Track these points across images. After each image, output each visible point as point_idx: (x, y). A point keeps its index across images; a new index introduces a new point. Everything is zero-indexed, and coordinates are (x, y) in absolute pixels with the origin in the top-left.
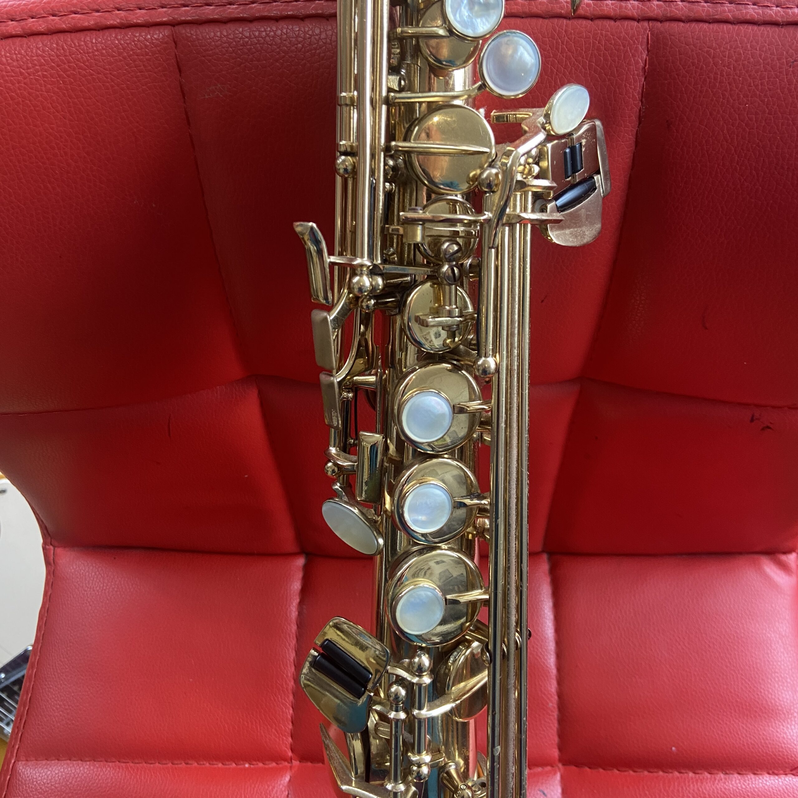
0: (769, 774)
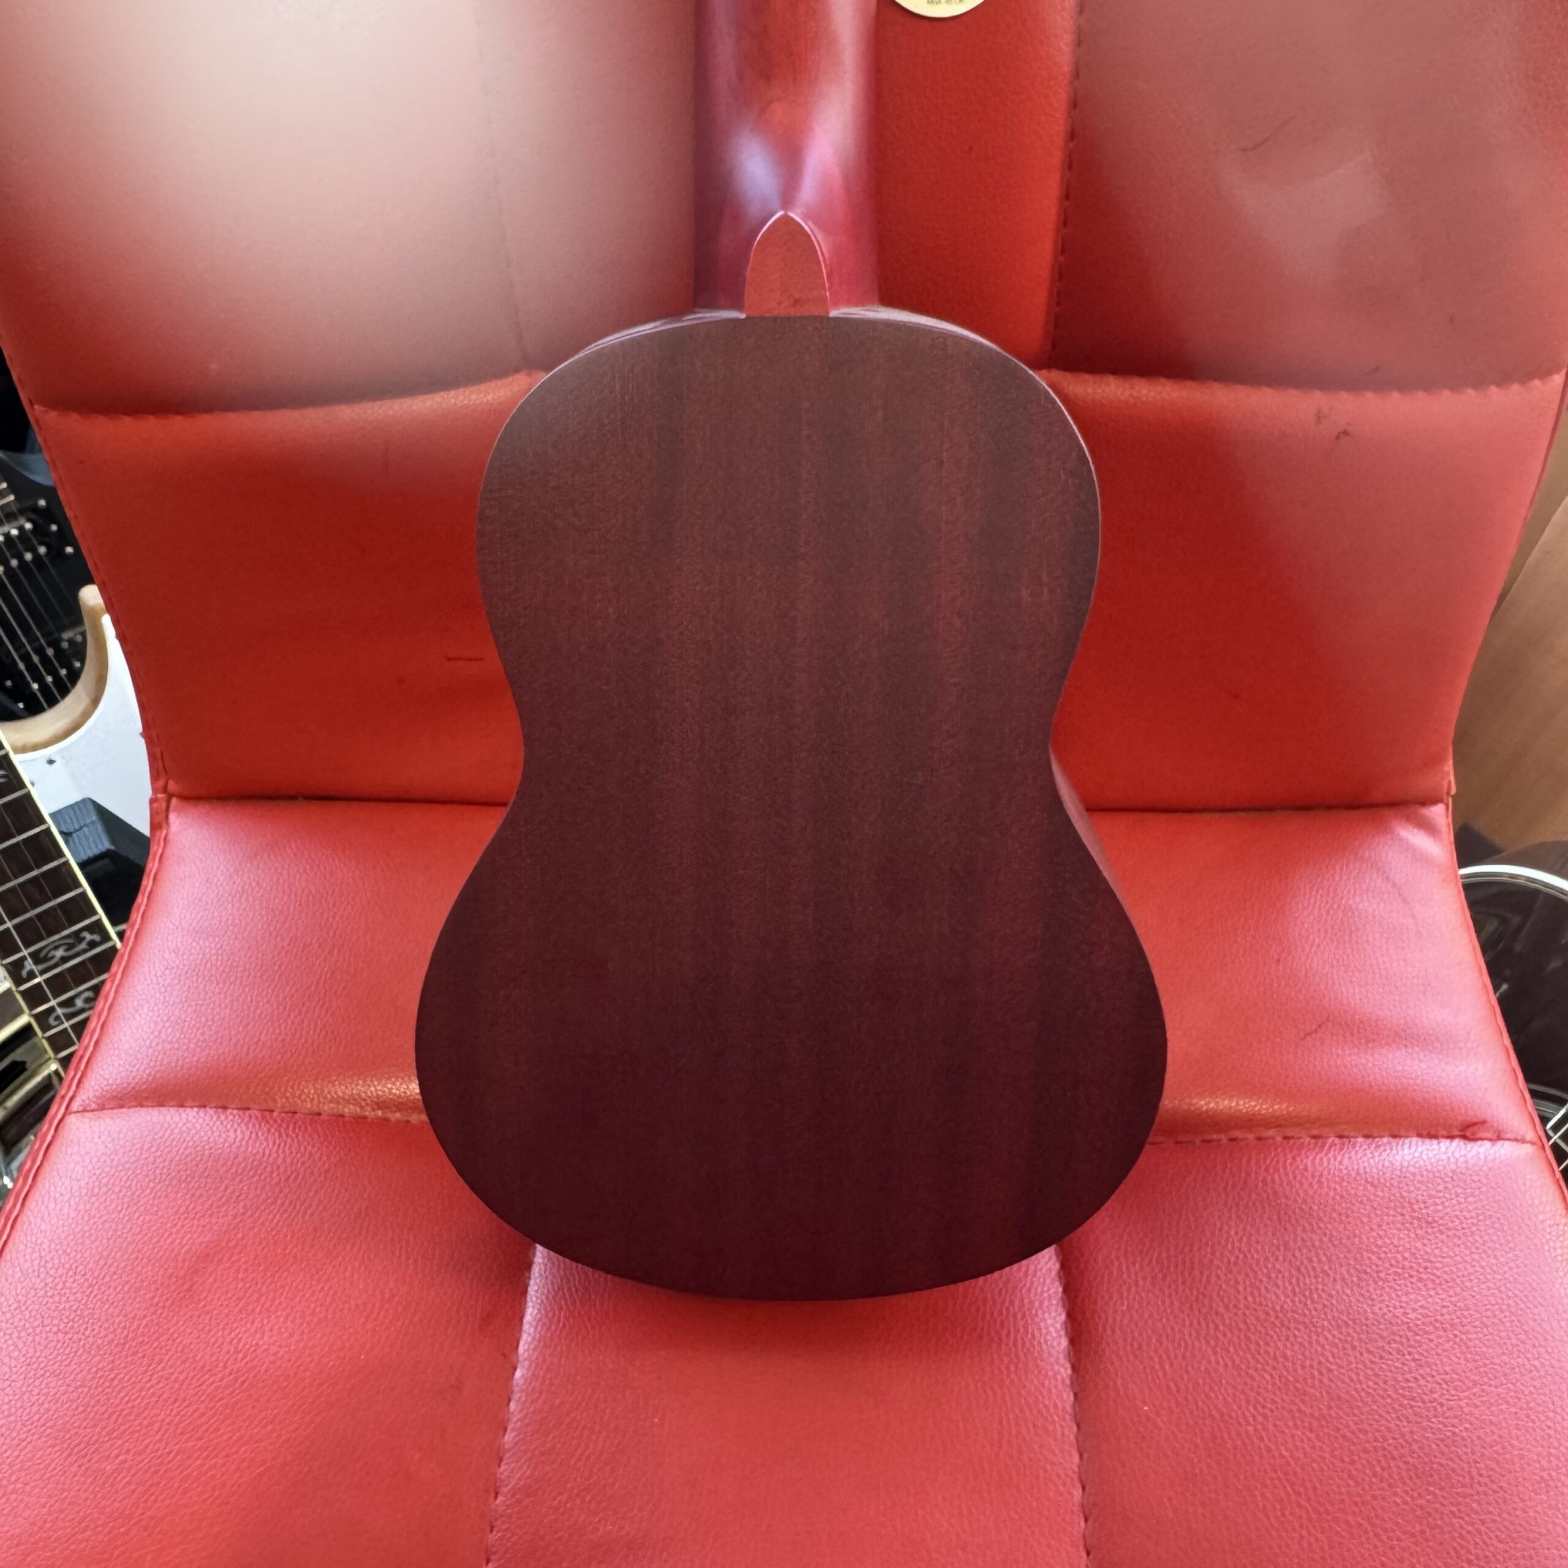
0: (1420, 1135)
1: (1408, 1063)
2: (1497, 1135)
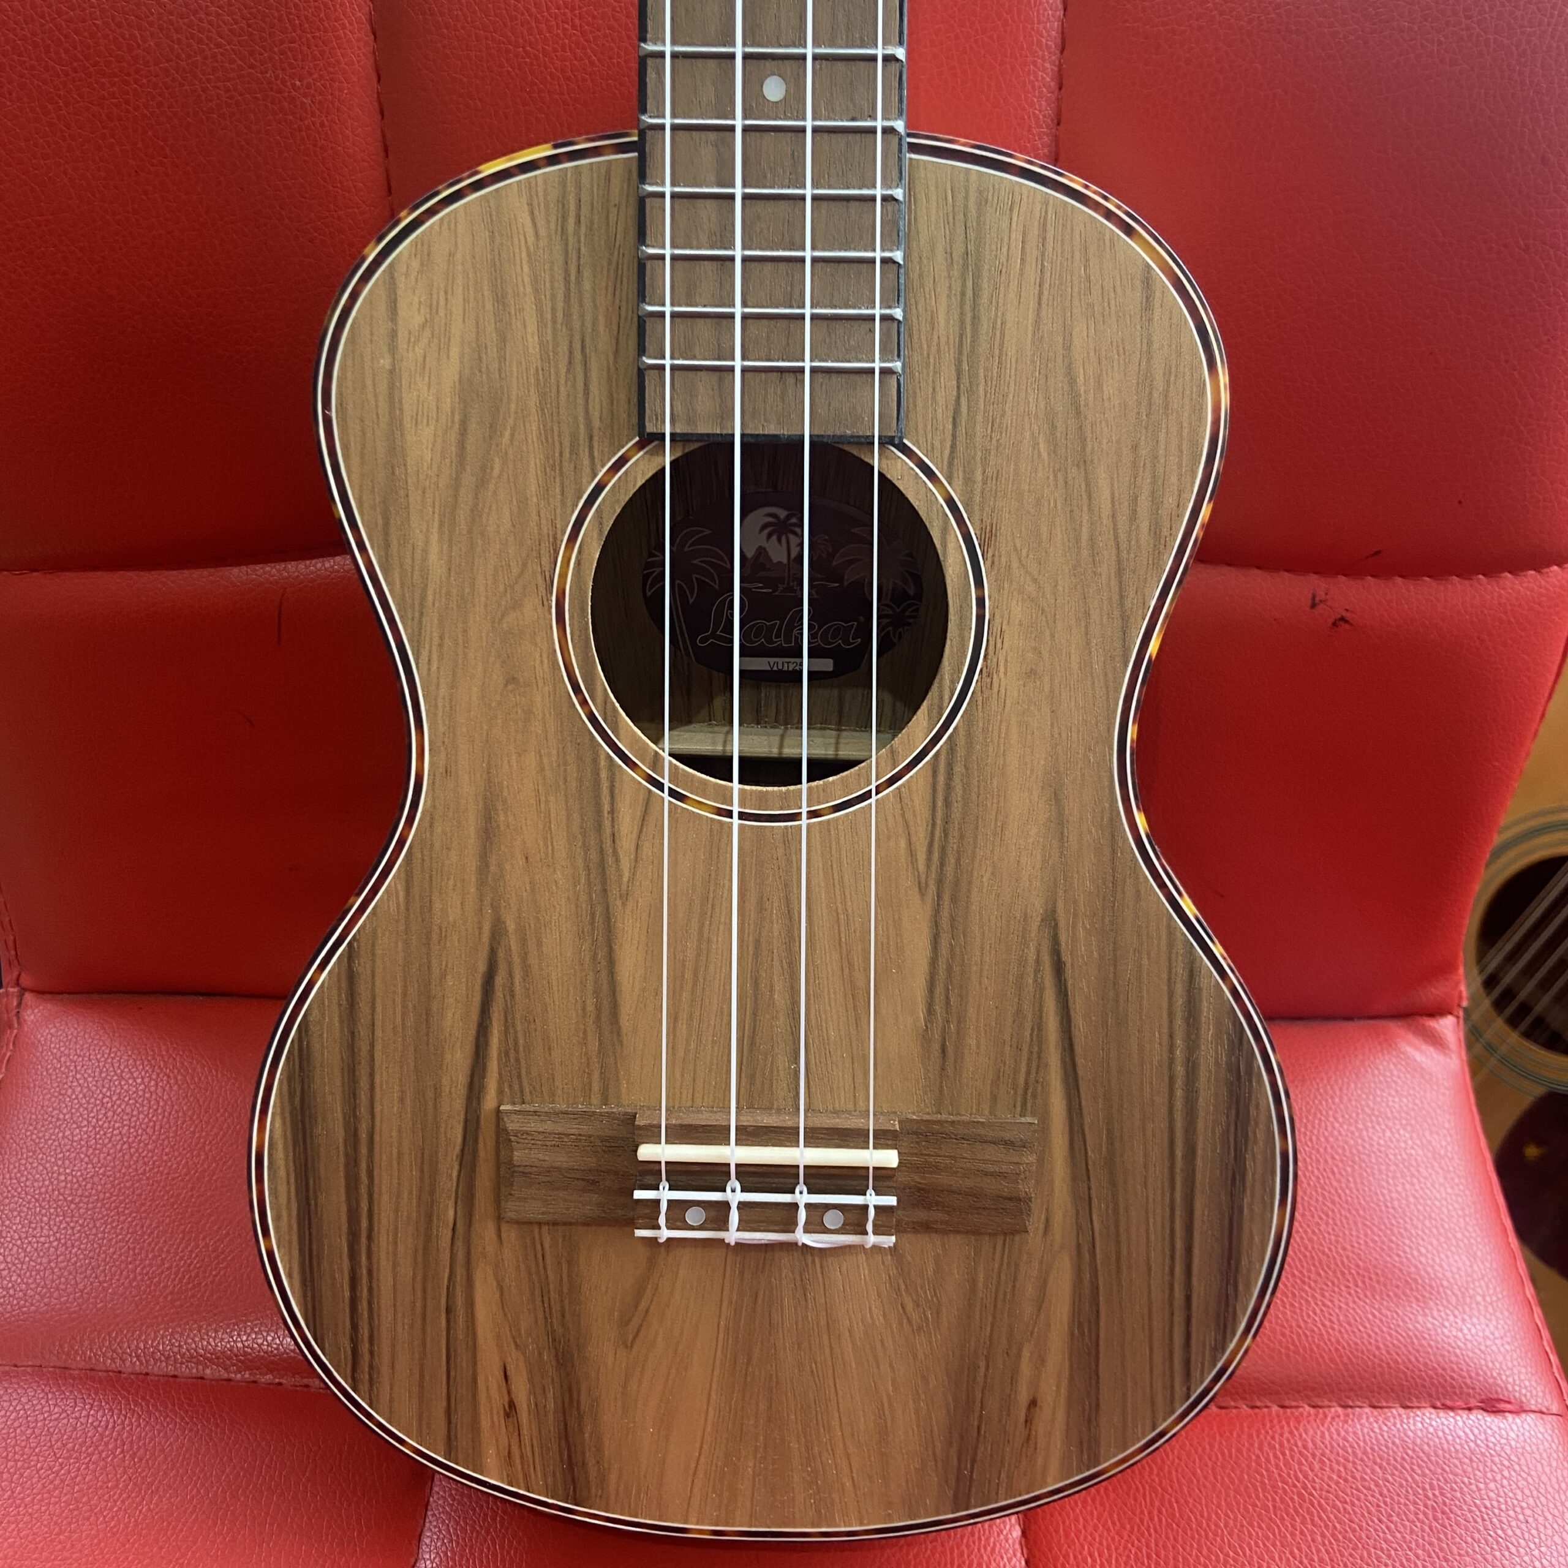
1: (1420, 1318)
2: (1521, 1410)
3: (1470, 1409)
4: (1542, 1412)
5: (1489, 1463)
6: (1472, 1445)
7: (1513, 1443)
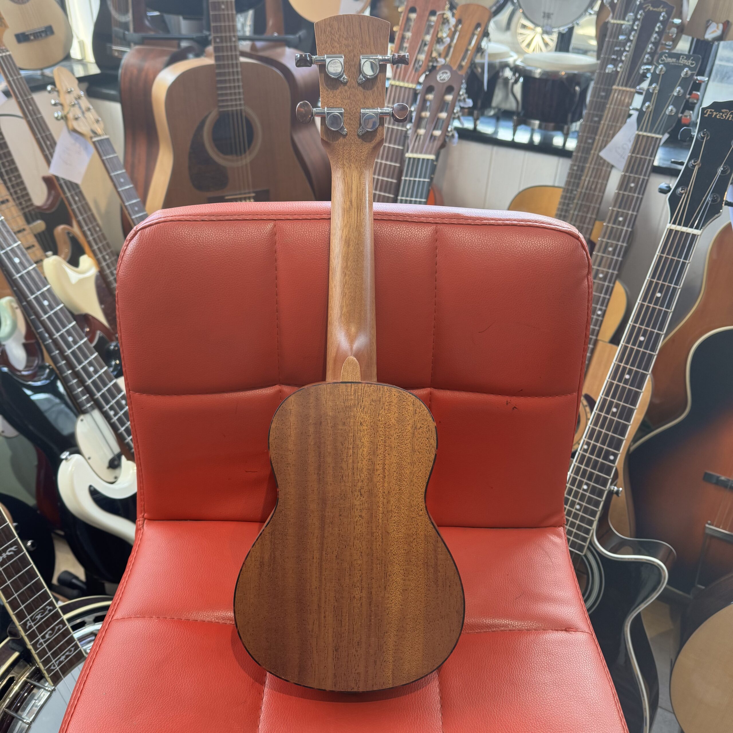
1: (549, 607)
2: (576, 630)
3: (562, 630)
4: (583, 632)
5: (566, 643)
6: (562, 639)
7: (574, 639)
